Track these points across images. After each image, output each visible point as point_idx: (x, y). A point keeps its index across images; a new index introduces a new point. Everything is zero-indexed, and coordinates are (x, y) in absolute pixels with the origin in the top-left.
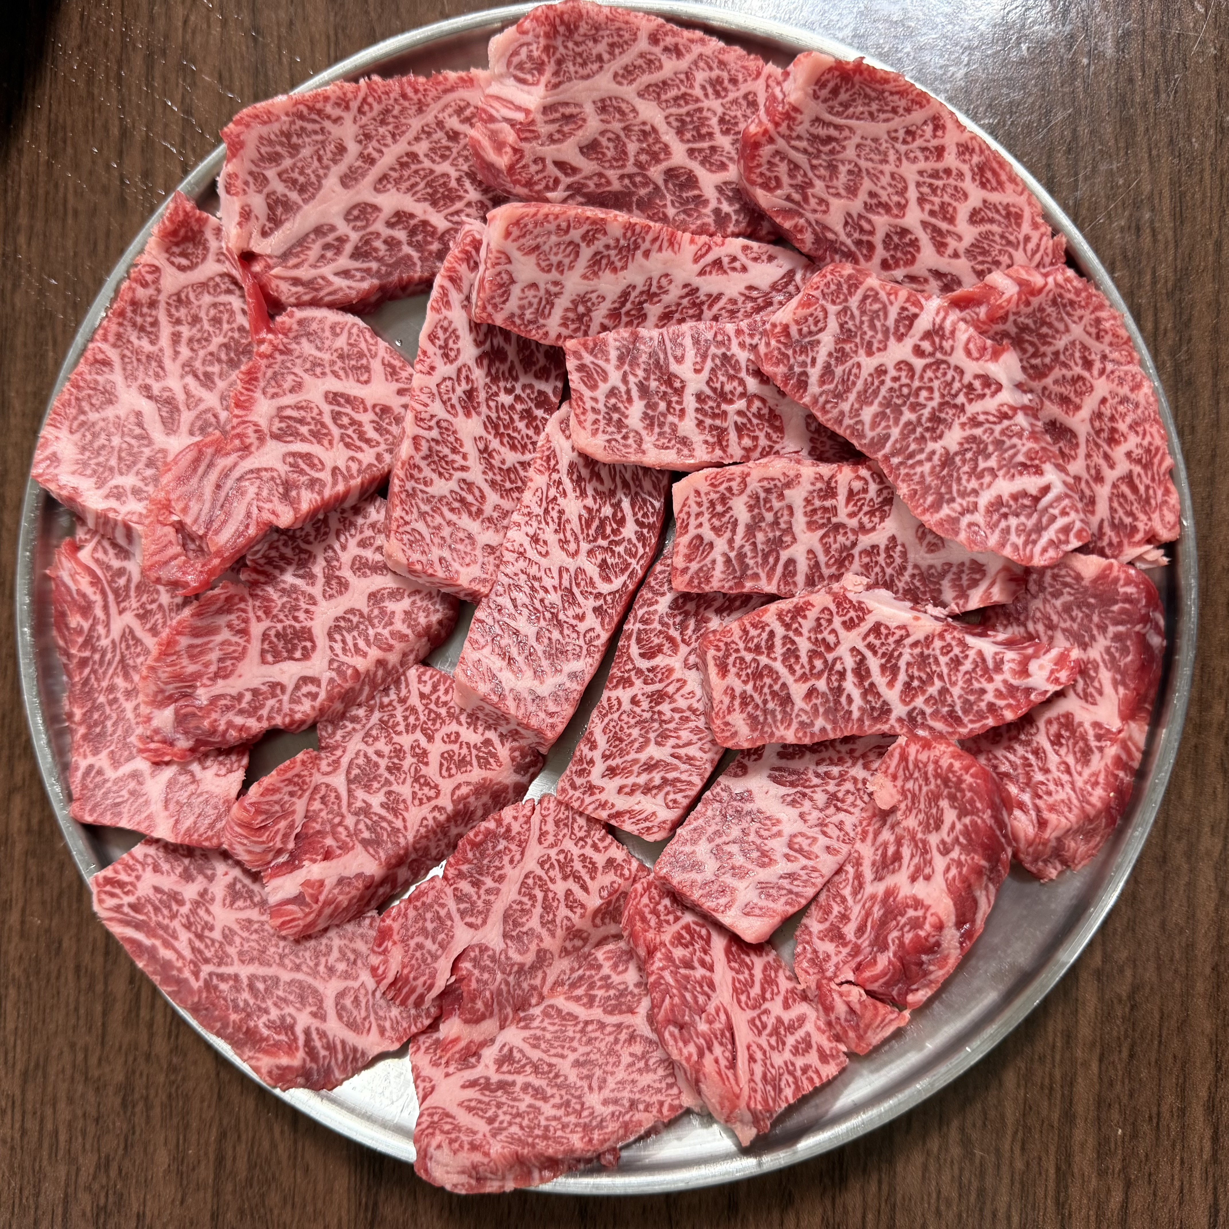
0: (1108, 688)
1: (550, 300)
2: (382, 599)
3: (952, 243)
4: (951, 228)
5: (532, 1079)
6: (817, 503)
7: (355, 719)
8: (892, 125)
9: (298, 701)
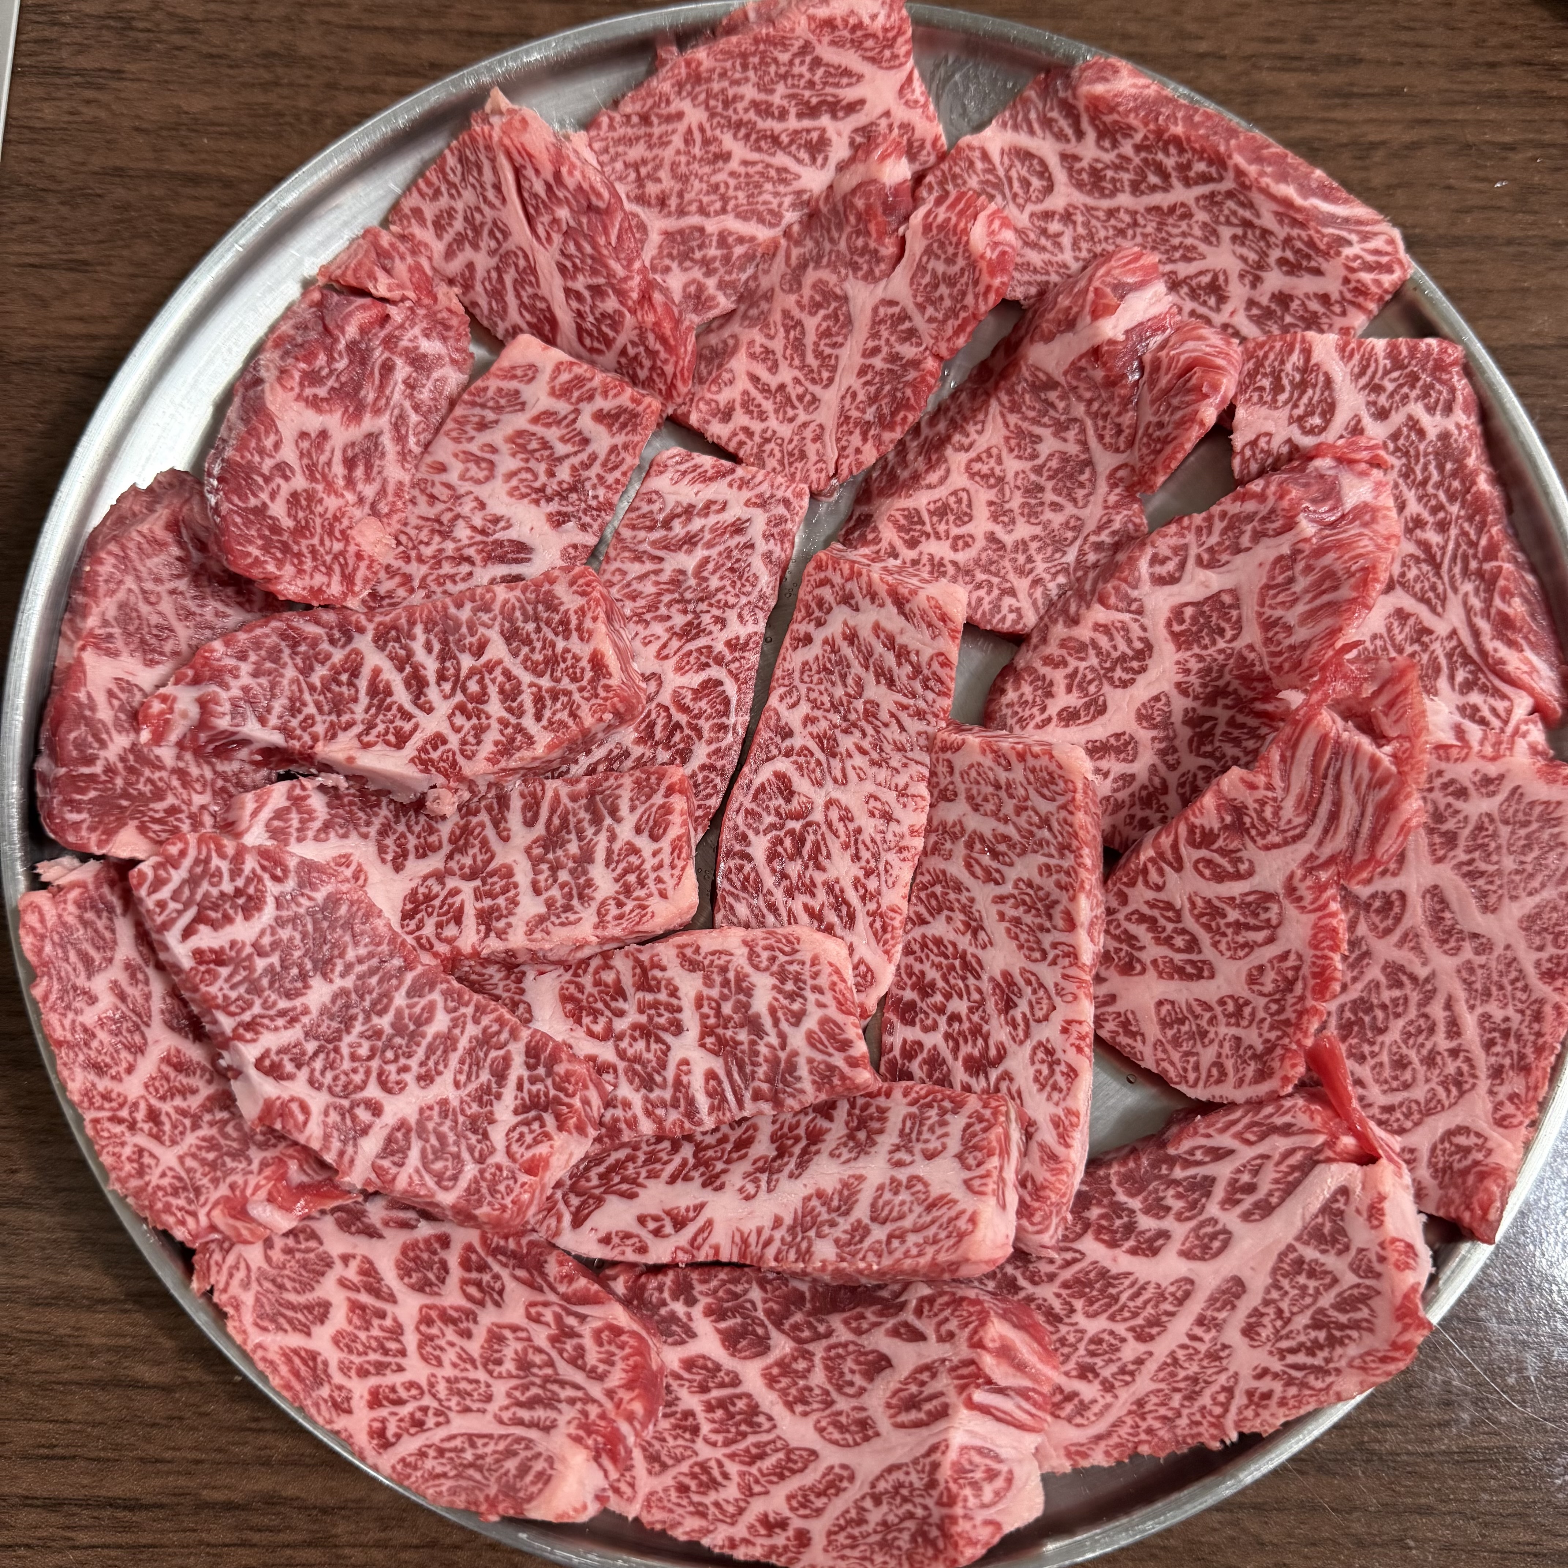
0: (101, 699)
1: (906, 1141)
2: (1087, 706)
3: (352, 1273)
4: (354, 1296)
5: (776, 126)
6: (501, 901)
7: (1098, 547)
8: (443, 1432)
9: (1176, 550)
